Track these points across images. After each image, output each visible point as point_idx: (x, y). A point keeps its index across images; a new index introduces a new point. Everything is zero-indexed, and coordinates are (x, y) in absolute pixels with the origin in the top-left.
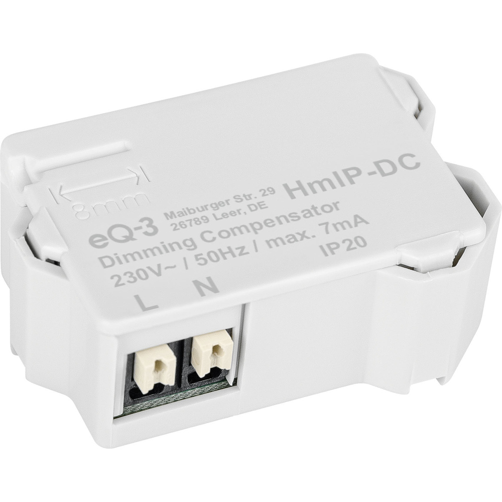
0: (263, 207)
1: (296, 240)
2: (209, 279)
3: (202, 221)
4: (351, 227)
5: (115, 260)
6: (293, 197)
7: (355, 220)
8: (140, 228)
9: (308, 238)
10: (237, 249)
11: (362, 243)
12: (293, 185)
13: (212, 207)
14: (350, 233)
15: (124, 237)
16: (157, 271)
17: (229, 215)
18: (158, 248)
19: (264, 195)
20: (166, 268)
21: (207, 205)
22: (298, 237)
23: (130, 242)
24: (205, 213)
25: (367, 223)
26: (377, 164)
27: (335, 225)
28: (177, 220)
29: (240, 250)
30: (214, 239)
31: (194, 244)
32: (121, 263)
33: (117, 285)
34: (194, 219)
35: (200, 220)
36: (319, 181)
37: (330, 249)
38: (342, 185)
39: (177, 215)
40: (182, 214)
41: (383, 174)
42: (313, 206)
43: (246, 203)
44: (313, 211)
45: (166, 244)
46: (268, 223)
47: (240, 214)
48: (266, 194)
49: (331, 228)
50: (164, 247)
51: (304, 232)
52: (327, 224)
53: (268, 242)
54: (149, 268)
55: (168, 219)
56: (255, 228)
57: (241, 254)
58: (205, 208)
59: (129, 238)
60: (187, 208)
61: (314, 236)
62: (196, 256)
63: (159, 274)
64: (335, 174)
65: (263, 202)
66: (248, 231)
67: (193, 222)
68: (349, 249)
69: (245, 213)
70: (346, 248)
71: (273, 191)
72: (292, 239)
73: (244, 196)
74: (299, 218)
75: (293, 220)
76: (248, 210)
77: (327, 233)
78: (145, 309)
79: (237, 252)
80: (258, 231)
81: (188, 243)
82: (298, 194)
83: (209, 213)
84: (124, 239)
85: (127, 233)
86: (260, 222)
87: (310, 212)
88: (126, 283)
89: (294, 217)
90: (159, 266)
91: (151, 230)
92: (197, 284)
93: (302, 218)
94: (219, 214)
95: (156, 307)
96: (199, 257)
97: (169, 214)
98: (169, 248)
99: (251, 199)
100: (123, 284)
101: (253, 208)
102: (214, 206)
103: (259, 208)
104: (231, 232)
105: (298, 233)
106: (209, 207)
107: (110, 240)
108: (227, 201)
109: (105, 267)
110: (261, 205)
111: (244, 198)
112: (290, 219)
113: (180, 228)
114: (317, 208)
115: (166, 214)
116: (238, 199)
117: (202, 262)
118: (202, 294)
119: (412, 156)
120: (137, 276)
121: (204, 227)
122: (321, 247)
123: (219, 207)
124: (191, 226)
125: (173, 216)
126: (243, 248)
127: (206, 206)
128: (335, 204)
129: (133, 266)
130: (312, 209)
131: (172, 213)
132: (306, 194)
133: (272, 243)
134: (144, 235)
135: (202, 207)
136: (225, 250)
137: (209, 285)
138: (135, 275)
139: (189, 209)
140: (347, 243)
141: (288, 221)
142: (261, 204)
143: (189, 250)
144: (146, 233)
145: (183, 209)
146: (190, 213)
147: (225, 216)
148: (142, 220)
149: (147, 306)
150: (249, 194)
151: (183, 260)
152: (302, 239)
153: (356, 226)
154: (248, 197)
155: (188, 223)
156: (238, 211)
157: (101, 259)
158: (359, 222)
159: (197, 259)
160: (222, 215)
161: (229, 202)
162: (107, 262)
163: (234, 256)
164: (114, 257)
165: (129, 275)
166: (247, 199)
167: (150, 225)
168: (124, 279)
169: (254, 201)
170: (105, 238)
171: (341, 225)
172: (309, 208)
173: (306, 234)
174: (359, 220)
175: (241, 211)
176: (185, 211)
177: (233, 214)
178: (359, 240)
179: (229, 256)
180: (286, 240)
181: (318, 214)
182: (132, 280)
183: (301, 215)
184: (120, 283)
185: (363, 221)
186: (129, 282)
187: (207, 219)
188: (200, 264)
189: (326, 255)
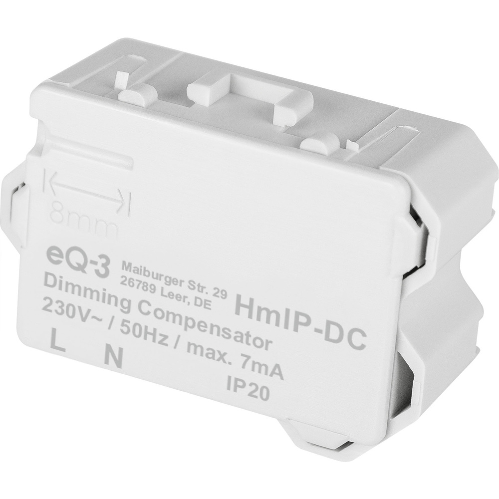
0: (207, 306)
1: (213, 358)
2: (121, 350)
3: (149, 289)
4: (266, 374)
5: (58, 283)
6: (238, 312)
7: (274, 369)
8: (95, 263)
9: (224, 362)
10: (161, 335)
11: (264, 396)
12: (245, 301)
13: (166, 280)
14: (261, 379)
15: (77, 264)
16: (84, 314)
17: (174, 297)
18: (98, 293)
19: (215, 295)
20: (94, 317)
21: (163, 275)
22: (217, 356)
23: (80, 272)
24: (156, 282)
25: (282, 378)
26: (329, 323)
27: (254, 363)
28: (129, 275)
29: (162, 337)
30: (148, 313)
31: (129, 307)
32: (60, 288)
33: (45, 309)
34: (144, 283)
35: (148, 287)
36: (269, 310)
37: (235, 384)
38: (286, 327)
39: (133, 269)
40: (137, 271)
41: (327, 338)
42: (248, 332)
43: (196, 293)
44: (245, 337)
45: (107, 293)
46: (201, 326)
47: (184, 301)
48: (217, 295)
49: (249, 364)
50: (104, 294)
51: (225, 354)
52: (248, 357)
53: (189, 344)
54: (80, 308)
55: (123, 269)
56: (188, 323)
57: (161, 342)
58: (159, 277)
59: (81, 268)
60: (145, 268)
61: (230, 363)
62: (124, 321)
63: (84, 319)
64: (288, 311)
65: (210, 301)
66: (180, 324)
67: (141, 285)
68: (250, 394)
69: (189, 303)
70: (248, 393)
71: (225, 296)
72: (211, 354)
73: (199, 285)
74: (230, 337)
75: (223, 336)
76: (192, 303)
77: (243, 367)
78: (53, 346)
79: (159, 338)
80: (188, 328)
81: (126, 304)
82: (244, 311)
83: (159, 284)
84: (76, 266)
85: (82, 262)
86: (196, 321)
87: (243, 337)
88: (54, 311)
89: (225, 333)
90: (89, 311)
91: (102, 271)
92: (109, 348)
93: (232, 338)
94: (167, 289)
95: (63, 350)
96: (125, 323)
97: (127, 264)
98: (107, 298)
99: (202, 292)
100: (50, 311)
101: (198, 302)
102: (168, 279)
103: (203, 306)
104: (165, 315)
105: (219, 352)
106: (163, 278)
107: (64, 260)
108: (182, 281)
109: (46, 284)
110: (206, 304)
111: (197, 287)
112: (221, 333)
113: (128, 284)
114: (250, 336)
115: (124, 263)
116: (192, 285)
117: (125, 329)
118: (107, 362)
119: (364, 335)
120: (67, 310)
121: (147, 296)
122: (230, 378)
123: (172, 284)
124: (138, 288)
125: (129, 268)
126: (166, 337)
127: (161, 275)
128: (268, 342)
129: (68, 298)
130: (245, 335)
131: (130, 264)
132: (250, 316)
133: (192, 347)
134: (94, 273)
135: (157, 274)
136: (150, 330)
137: (117, 357)
138: (65, 308)
139: (146, 269)
140: (254, 387)
141: (218, 335)
142: (207, 302)
143: (122, 311)
144: (97, 272)
145: (141, 267)
146: (144, 275)
147: (171, 295)
148: (101, 256)
149: (57, 344)
150: (204, 286)
151: (111, 318)
152: (218, 360)
153: (271, 375)
154: (201, 288)
155: (136, 283)
156: (185, 297)
157: (47, 274)
158: (276, 374)
159: (123, 325)
160: (169, 293)
161: (182, 283)
162: (51, 280)
163: (154, 341)
164: (58, 279)
165: (60, 304)
166: (198, 290)
167: (105, 266)
168: (55, 307)
169: (203, 296)
170: (61, 256)
171: (259, 366)
172: (244, 332)
173: (225, 358)
174: (277, 371)
175: (186, 299)
176: (141, 270)
177: (178, 297)
178: (265, 391)
179: (150, 337)
180: (205, 352)
181: (248, 343)
182: (60, 311)
183: (233, 335)
184: (49, 308)
185: (280, 374)
186: (56, 311)
187: (155, 289)
188: (122, 331)
189: (229, 388)
